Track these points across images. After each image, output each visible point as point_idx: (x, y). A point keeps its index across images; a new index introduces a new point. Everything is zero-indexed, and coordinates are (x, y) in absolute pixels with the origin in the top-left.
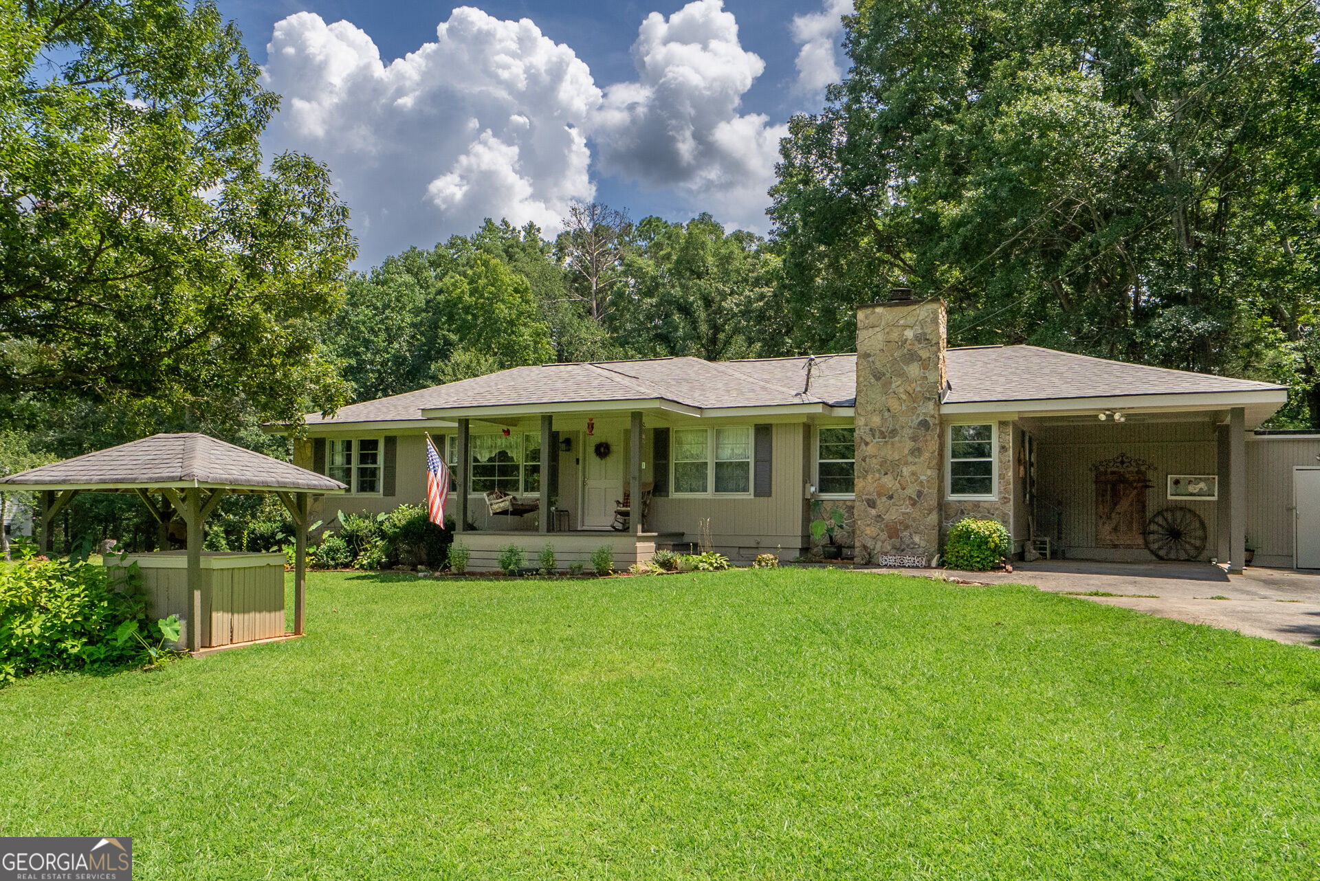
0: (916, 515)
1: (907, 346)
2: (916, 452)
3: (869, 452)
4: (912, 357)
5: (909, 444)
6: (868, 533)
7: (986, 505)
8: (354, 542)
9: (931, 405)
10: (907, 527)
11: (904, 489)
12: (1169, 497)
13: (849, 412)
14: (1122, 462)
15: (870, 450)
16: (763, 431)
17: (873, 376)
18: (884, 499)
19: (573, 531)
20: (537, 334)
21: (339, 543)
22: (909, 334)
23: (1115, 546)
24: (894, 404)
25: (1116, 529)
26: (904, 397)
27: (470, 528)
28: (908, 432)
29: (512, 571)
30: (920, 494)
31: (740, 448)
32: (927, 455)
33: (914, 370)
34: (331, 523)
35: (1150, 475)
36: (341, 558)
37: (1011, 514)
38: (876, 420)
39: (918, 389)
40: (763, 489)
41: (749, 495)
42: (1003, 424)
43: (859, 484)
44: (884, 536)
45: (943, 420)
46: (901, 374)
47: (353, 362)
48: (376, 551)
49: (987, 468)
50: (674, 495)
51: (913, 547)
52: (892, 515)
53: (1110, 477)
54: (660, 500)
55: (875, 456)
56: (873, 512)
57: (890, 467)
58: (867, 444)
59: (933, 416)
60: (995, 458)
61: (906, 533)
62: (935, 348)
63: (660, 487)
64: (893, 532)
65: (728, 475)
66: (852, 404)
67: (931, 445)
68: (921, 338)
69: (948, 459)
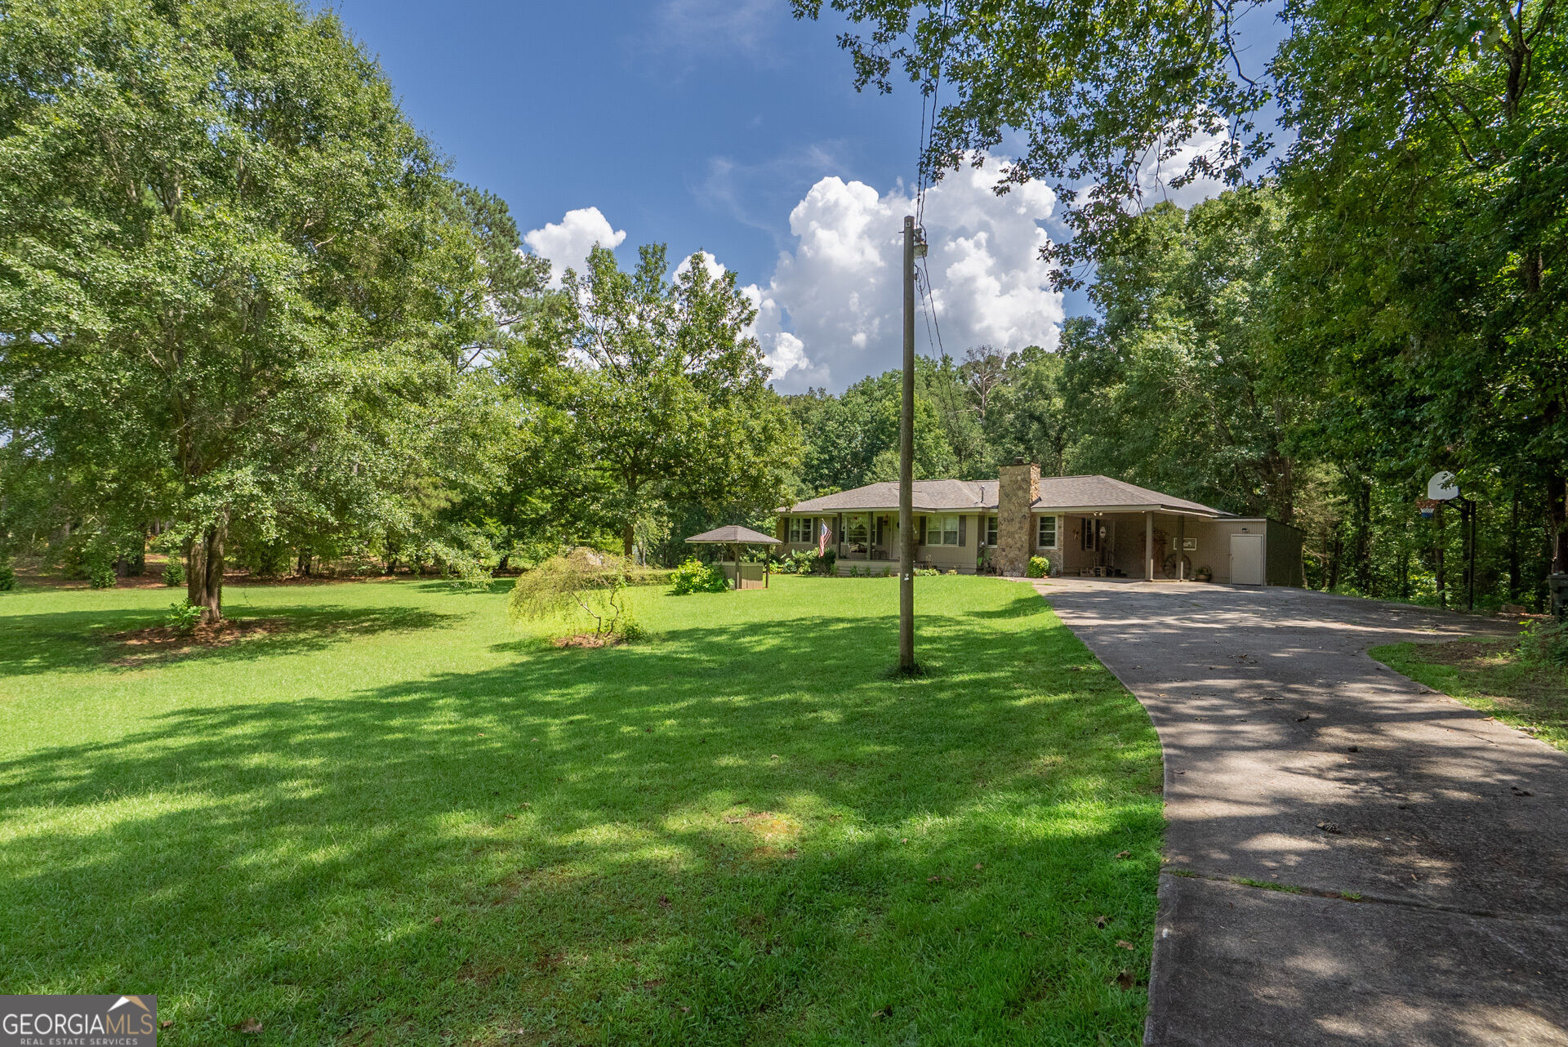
0: (1020, 555)
1: (1019, 483)
2: (1021, 528)
3: (1003, 528)
4: (1020, 488)
5: (1018, 525)
6: (1002, 563)
7: (1052, 551)
8: (798, 562)
9: (1027, 508)
10: (1017, 560)
11: (1016, 544)
13: (996, 511)
15: (1003, 527)
16: (963, 518)
17: (1005, 494)
18: (1008, 548)
19: (887, 560)
20: (937, 437)
21: (792, 563)
22: (1019, 478)
24: (1013, 508)
26: (1017, 505)
27: (841, 558)
28: (1017, 520)
29: (854, 573)
30: (1022, 546)
31: (952, 525)
32: (1025, 530)
33: (1020, 493)
34: (790, 555)
35: (1167, 538)
36: (793, 569)
37: (1062, 555)
38: (1006, 514)
39: (1022, 501)
40: (962, 543)
41: (957, 546)
42: (1061, 516)
43: (999, 541)
44: (1008, 563)
45: (1033, 515)
46: (1016, 495)
47: (827, 457)
48: (806, 567)
49: (1053, 535)
50: (928, 545)
51: (1019, 568)
52: (1011, 555)
54: (922, 547)
55: (1005, 530)
56: (1004, 554)
57: (1011, 535)
58: (1002, 525)
59: (1028, 513)
60: (1056, 531)
61: (1016, 562)
62: (1029, 484)
63: (922, 542)
64: (1012, 562)
65: (949, 536)
66: (997, 507)
67: (1027, 526)
68: (1024, 480)
69: (1038, 531)
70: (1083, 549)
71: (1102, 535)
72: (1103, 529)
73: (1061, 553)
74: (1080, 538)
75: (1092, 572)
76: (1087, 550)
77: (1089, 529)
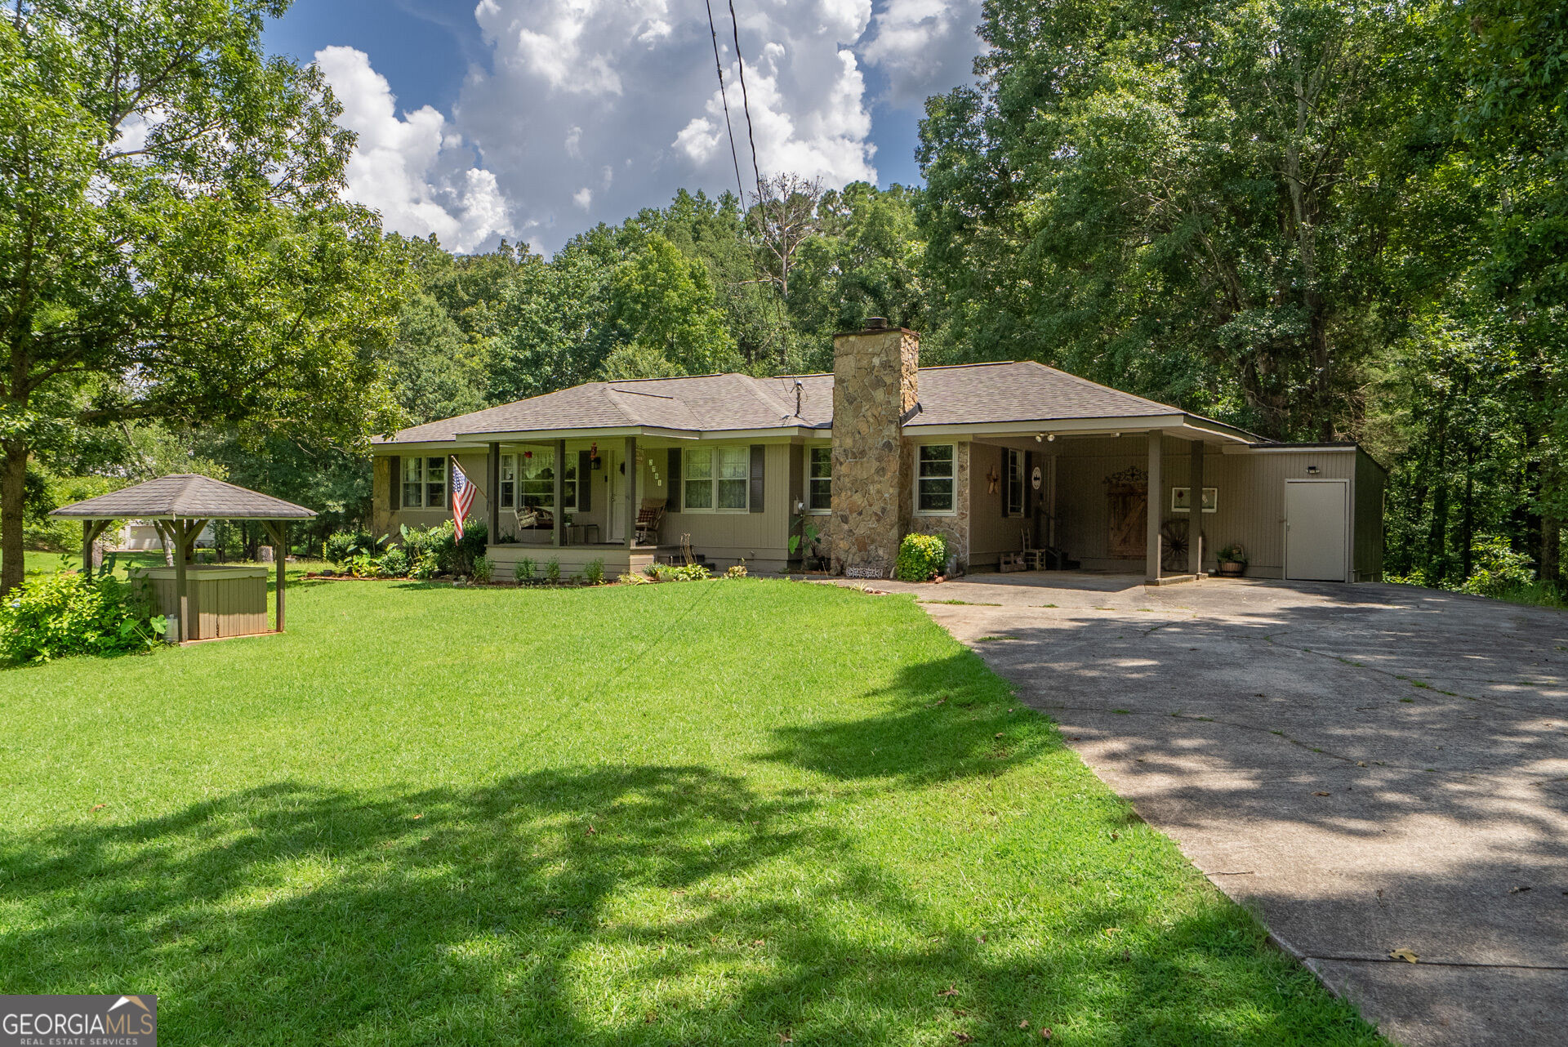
0: (881, 529)
1: (875, 373)
2: (881, 471)
3: (843, 472)
4: (879, 383)
5: (875, 464)
6: (841, 547)
7: (947, 521)
8: (411, 553)
9: (893, 427)
10: (873, 541)
11: (871, 505)
12: (1174, 510)
13: (827, 434)
14: (1133, 475)
15: (844, 469)
16: (758, 452)
17: (846, 399)
18: (855, 515)
19: (601, 544)
21: (400, 555)
22: (876, 361)
23: (1125, 557)
24: (863, 427)
25: (1124, 541)
26: (871, 420)
27: (499, 541)
28: (873, 454)
30: (884, 510)
31: (736, 466)
32: (889, 474)
33: (879, 395)
34: (397, 537)
36: (399, 568)
37: (968, 528)
38: (849, 442)
39: (883, 413)
40: (757, 505)
41: (746, 512)
42: (962, 444)
43: (835, 500)
44: (854, 549)
45: (906, 443)
46: (871, 399)
48: (429, 562)
49: (948, 486)
50: (685, 511)
51: (878, 559)
52: (861, 531)
53: (1120, 490)
54: (673, 515)
55: (848, 476)
56: (846, 527)
57: (859, 486)
58: (841, 464)
59: (895, 438)
60: (955, 477)
61: (873, 547)
62: (897, 375)
63: (672, 504)
64: (862, 545)
65: (730, 491)
66: (831, 426)
67: (894, 466)
68: (886, 365)
69: (917, 478)
70: (1005, 514)
71: (1036, 484)
72: (1037, 472)
73: (966, 524)
74: (998, 488)
75: (1020, 561)
76: (1012, 516)
77: (1014, 470)
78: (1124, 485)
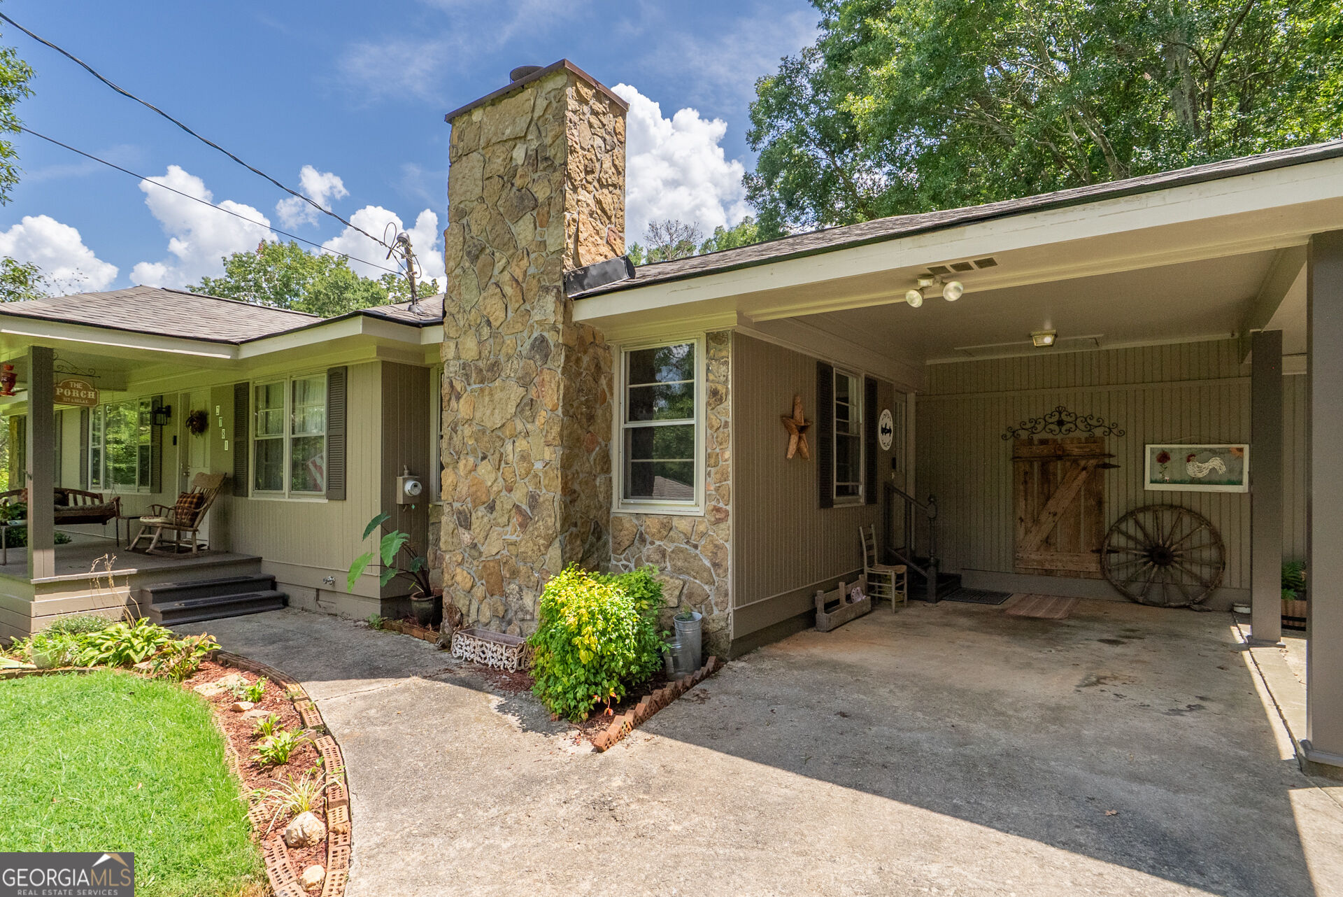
0: (526, 547)
1: (518, 182)
2: (528, 406)
3: (461, 412)
4: (525, 203)
5: (516, 392)
6: (460, 581)
7: (683, 525)
9: (550, 302)
10: (514, 573)
11: (510, 490)
12: (1149, 487)
14: (1060, 423)
15: (463, 408)
16: (338, 379)
17: (466, 252)
18: (482, 511)
22: (519, 154)
23: (1049, 573)
24: (496, 309)
25: (1047, 542)
26: (508, 290)
28: (513, 368)
30: (533, 500)
31: (315, 412)
32: (542, 416)
33: (524, 230)
35: (1112, 444)
37: (729, 546)
39: (532, 270)
40: (338, 485)
41: (322, 499)
42: (715, 338)
43: (447, 478)
44: (479, 591)
45: (589, 341)
46: (509, 242)
49: (685, 439)
50: (253, 494)
52: (491, 548)
53: (1037, 450)
54: (240, 500)
55: (469, 421)
56: (466, 537)
57: (489, 444)
58: (458, 397)
59: (554, 328)
60: (700, 421)
61: (514, 587)
62: (557, 176)
63: (239, 479)
64: (495, 580)
67: (551, 391)
68: (539, 159)
69: (619, 423)
70: (825, 501)
71: (885, 441)
73: (725, 535)
74: (810, 447)
75: (860, 597)
76: (840, 502)
77: (843, 412)
78: (1043, 442)
